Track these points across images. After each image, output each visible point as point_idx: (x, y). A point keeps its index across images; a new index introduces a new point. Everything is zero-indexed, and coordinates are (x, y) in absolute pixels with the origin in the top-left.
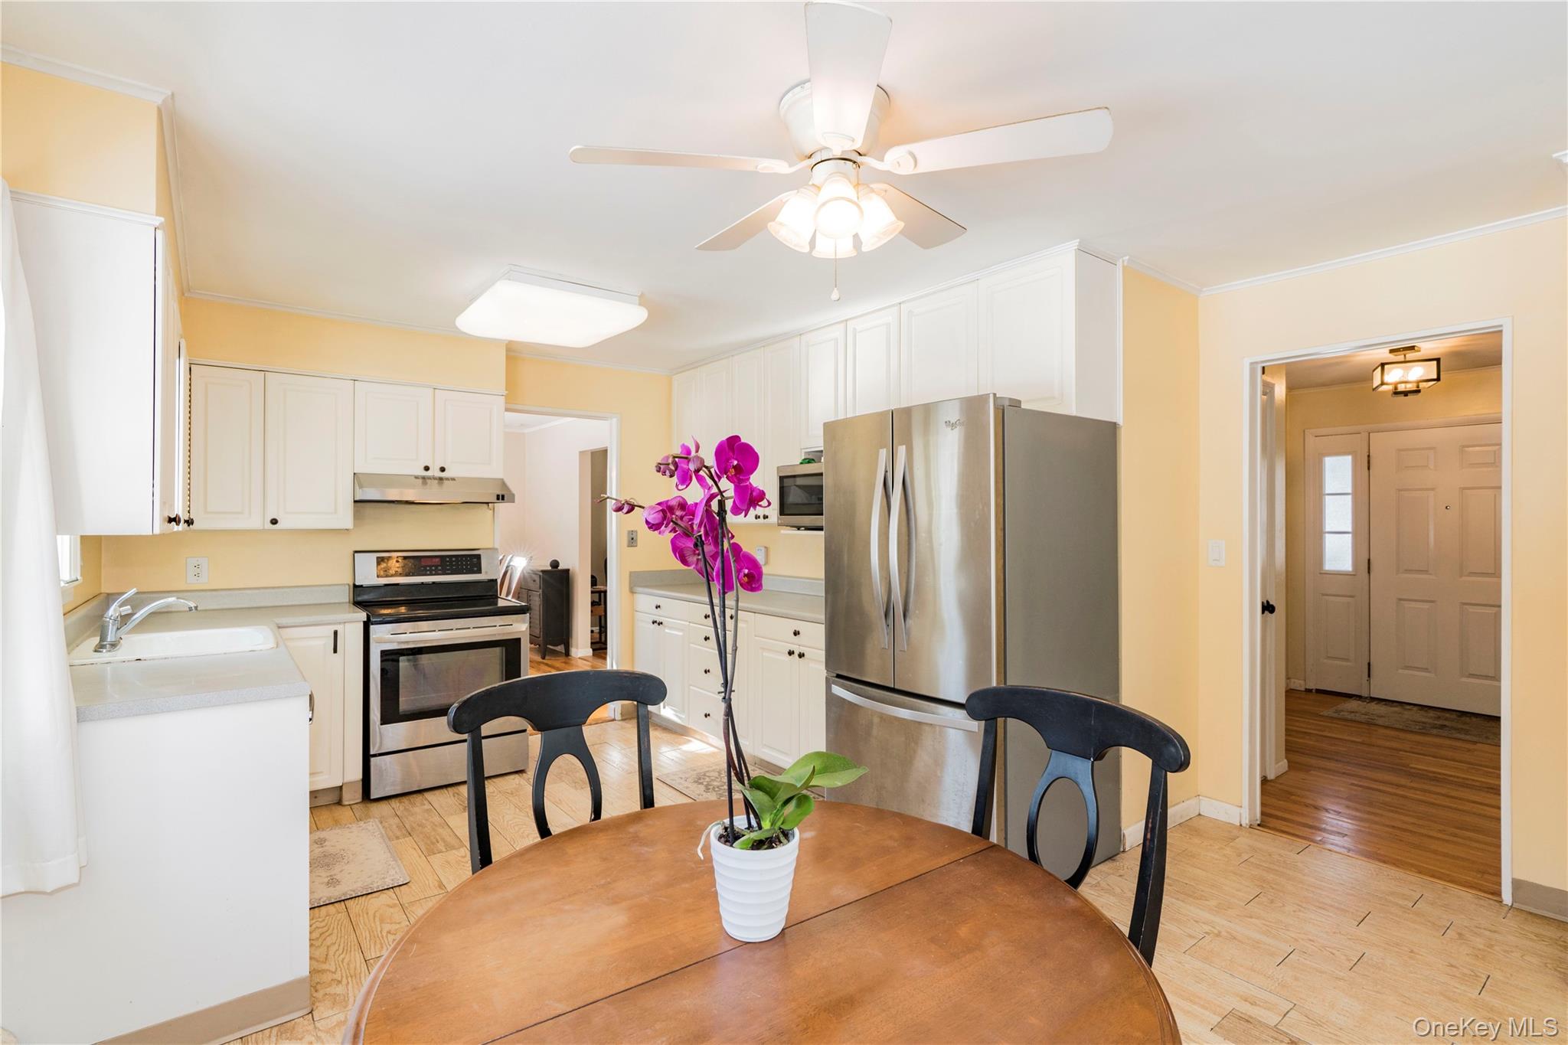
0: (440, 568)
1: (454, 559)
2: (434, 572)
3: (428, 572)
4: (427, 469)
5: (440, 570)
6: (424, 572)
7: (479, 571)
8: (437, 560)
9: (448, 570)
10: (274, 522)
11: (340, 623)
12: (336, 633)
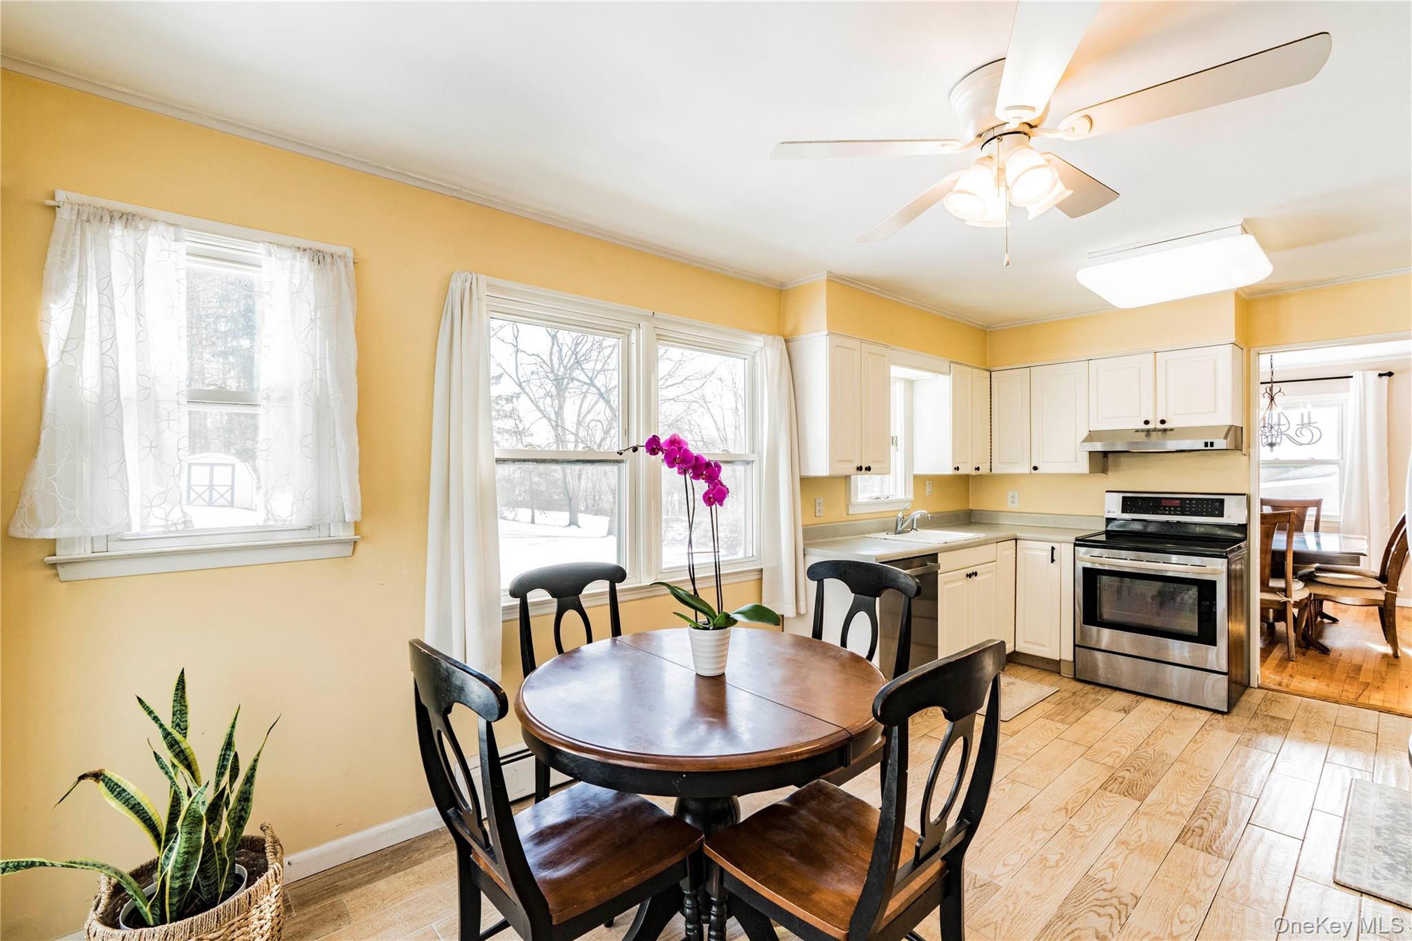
0: (1179, 509)
1: (1194, 502)
2: (1172, 512)
3: (1167, 512)
4: (1147, 422)
5: (1178, 511)
6: (1163, 512)
7: (1221, 515)
8: (1178, 502)
9: (1187, 511)
10: (1035, 468)
11: (1058, 542)
12: (1053, 549)
